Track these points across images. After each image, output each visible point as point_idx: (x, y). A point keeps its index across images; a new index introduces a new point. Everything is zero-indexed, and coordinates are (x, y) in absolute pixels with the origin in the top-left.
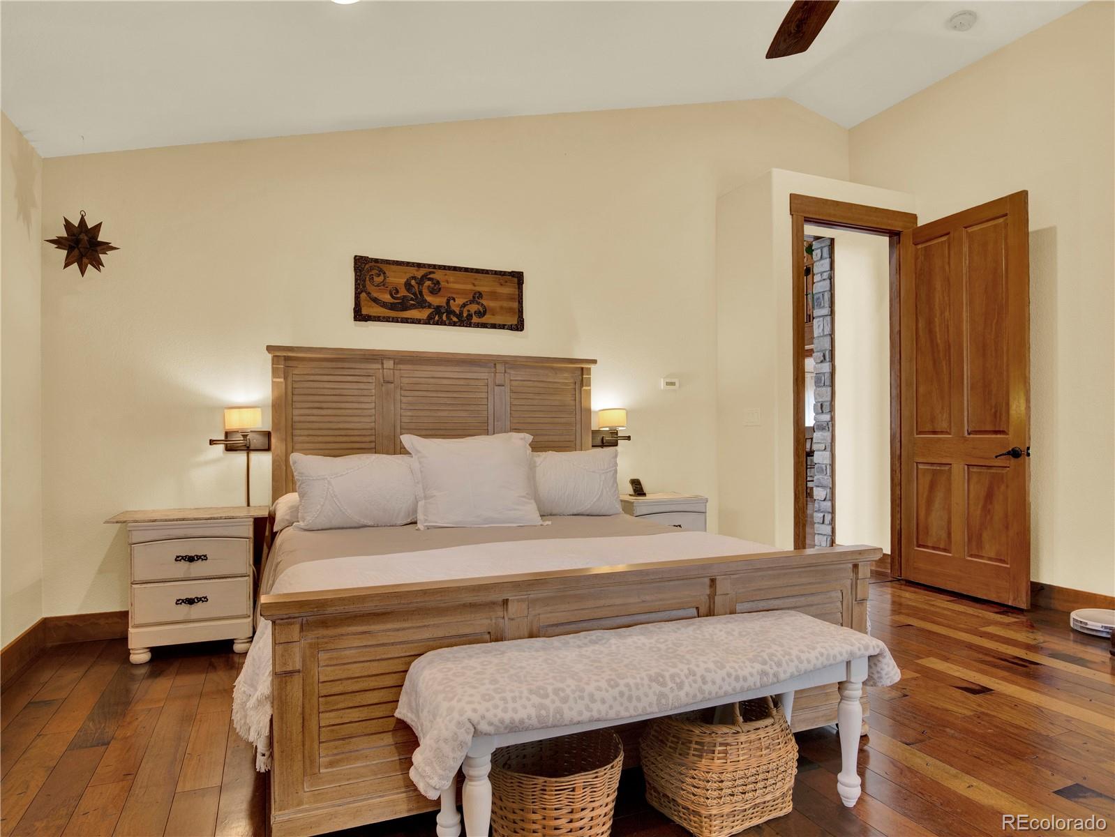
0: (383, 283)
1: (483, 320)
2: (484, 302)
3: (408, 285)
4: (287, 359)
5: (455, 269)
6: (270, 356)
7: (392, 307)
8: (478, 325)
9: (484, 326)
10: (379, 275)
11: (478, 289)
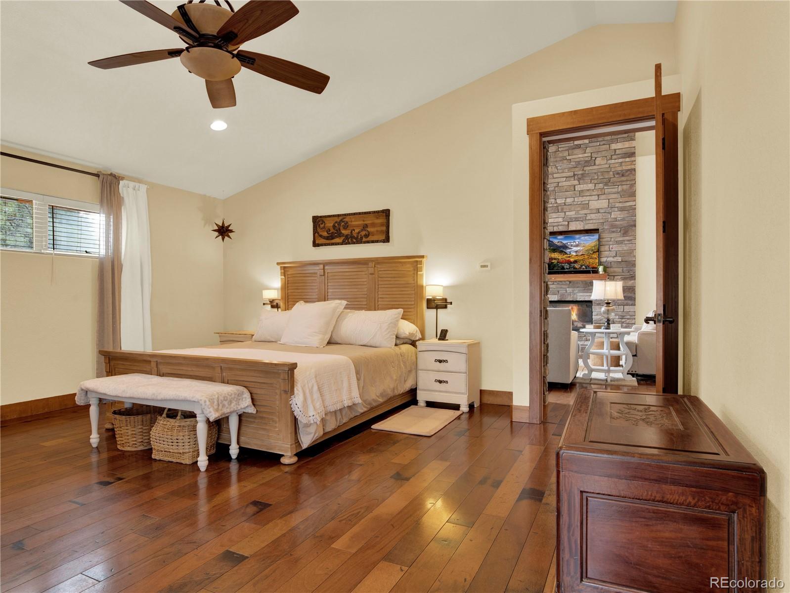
0: (324, 227)
1: (368, 239)
2: (369, 229)
3: (334, 226)
4: (285, 268)
5: (354, 214)
6: (279, 267)
7: (327, 238)
8: (365, 242)
9: (368, 242)
10: (322, 224)
11: (365, 222)
